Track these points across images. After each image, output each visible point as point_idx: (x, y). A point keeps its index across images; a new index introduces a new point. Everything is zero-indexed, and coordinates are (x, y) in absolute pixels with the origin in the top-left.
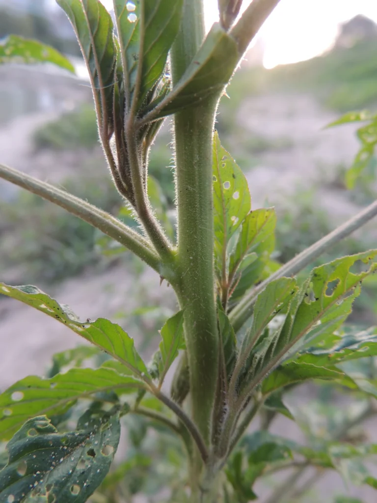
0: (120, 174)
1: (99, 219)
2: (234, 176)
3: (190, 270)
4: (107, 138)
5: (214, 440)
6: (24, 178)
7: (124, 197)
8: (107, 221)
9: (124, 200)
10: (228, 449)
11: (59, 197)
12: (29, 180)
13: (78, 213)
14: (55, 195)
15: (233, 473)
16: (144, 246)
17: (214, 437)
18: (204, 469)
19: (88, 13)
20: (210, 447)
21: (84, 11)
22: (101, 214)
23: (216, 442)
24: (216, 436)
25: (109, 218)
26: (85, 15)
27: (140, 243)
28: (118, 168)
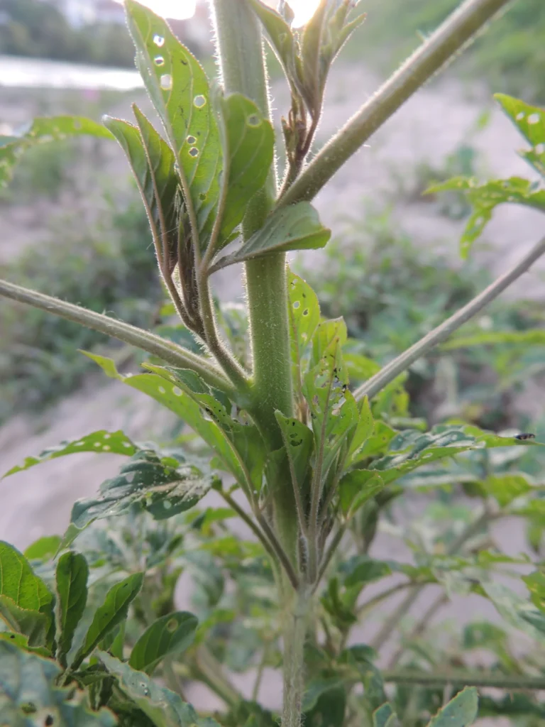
0: (186, 310)
1: (165, 351)
2: (304, 296)
3: (268, 401)
4: (169, 272)
5: (303, 568)
6: (81, 313)
7: (192, 331)
8: (174, 352)
9: (192, 334)
10: (318, 575)
11: (120, 331)
12: (86, 315)
13: (143, 347)
14: (115, 328)
15: (330, 602)
16: (216, 376)
17: (301, 566)
18: (296, 597)
19: (149, 148)
20: (300, 575)
21: (144, 146)
22: (166, 345)
23: (304, 569)
24: (304, 565)
25: (175, 349)
26: (146, 150)
27: (211, 373)
28: (184, 304)
